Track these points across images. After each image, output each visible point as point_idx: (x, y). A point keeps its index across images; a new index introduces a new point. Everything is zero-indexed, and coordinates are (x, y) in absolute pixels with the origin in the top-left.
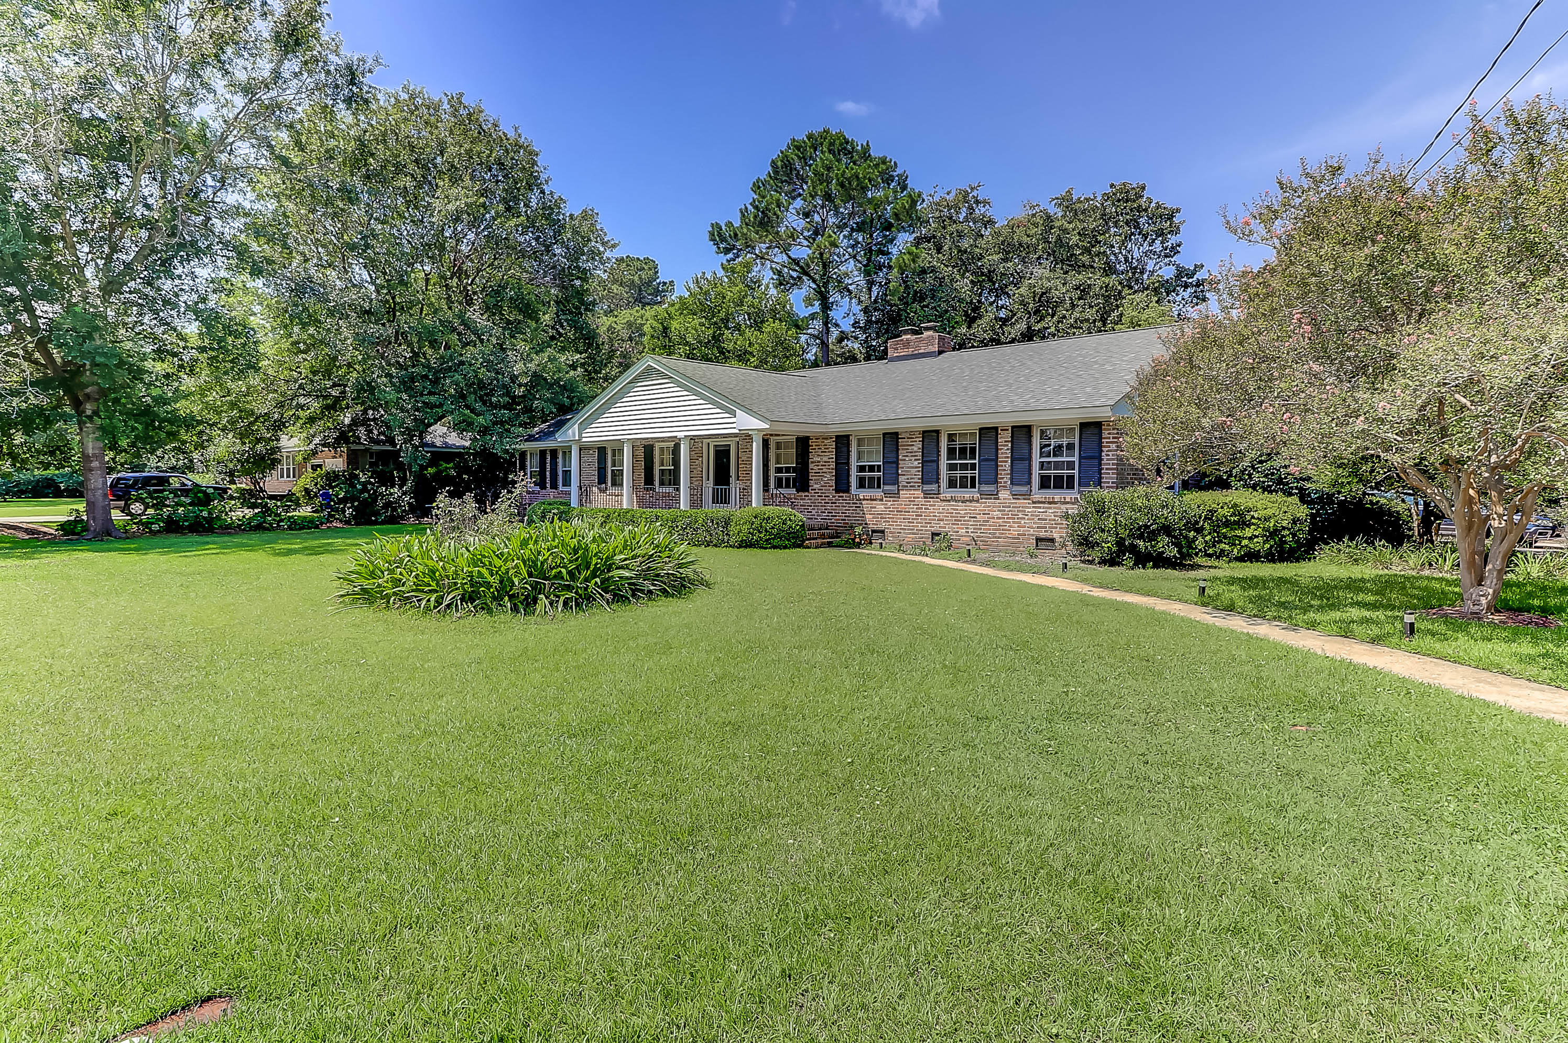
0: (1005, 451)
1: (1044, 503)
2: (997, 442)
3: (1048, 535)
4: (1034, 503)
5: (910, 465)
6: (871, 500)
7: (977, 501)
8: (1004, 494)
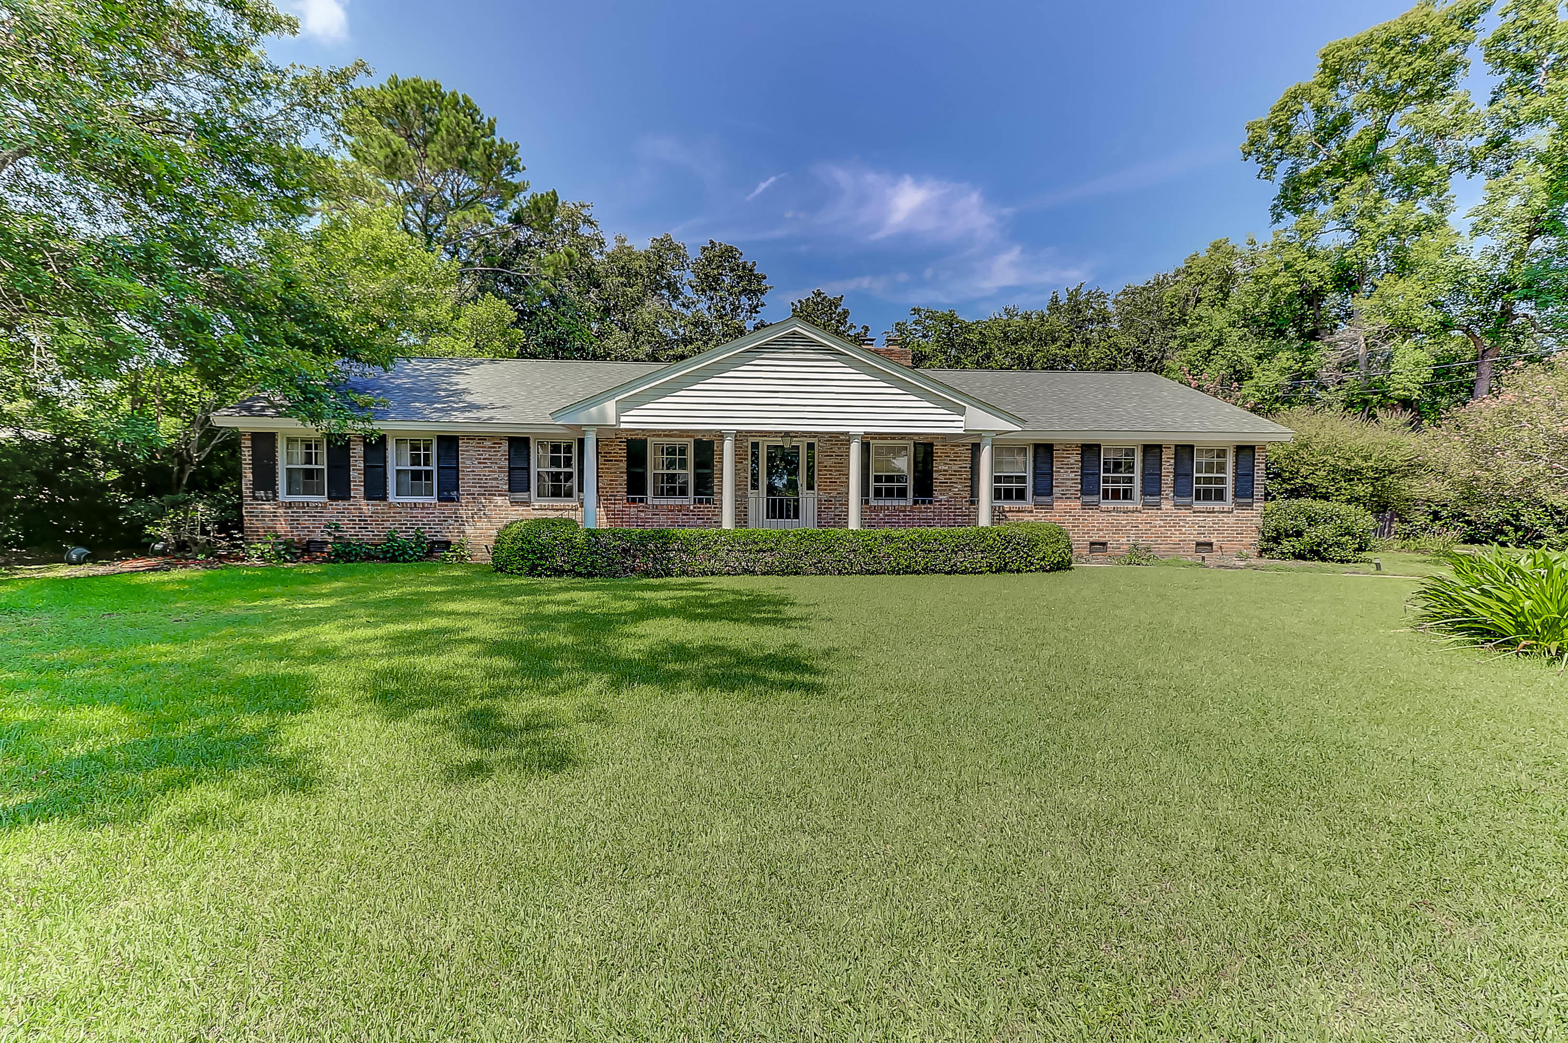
0: (1168, 466)
1: (1203, 512)
2: (1161, 458)
3: (1206, 539)
4: (1194, 512)
5: (1065, 477)
6: (1018, 511)
7: (1140, 512)
8: (1167, 505)
